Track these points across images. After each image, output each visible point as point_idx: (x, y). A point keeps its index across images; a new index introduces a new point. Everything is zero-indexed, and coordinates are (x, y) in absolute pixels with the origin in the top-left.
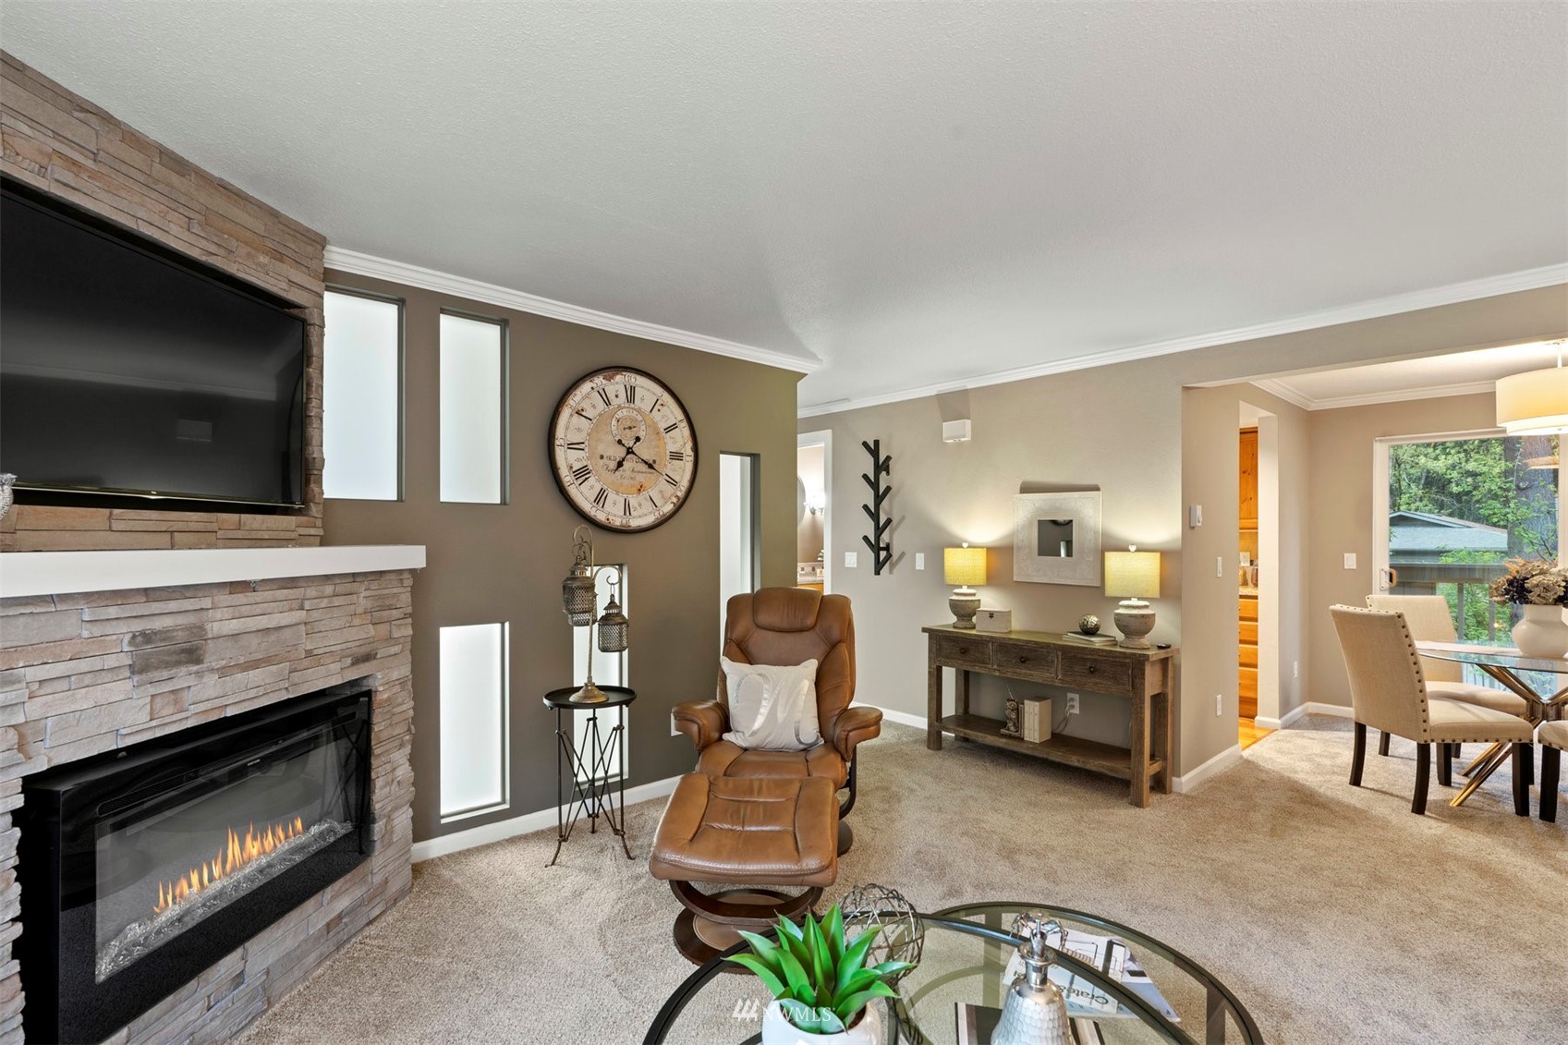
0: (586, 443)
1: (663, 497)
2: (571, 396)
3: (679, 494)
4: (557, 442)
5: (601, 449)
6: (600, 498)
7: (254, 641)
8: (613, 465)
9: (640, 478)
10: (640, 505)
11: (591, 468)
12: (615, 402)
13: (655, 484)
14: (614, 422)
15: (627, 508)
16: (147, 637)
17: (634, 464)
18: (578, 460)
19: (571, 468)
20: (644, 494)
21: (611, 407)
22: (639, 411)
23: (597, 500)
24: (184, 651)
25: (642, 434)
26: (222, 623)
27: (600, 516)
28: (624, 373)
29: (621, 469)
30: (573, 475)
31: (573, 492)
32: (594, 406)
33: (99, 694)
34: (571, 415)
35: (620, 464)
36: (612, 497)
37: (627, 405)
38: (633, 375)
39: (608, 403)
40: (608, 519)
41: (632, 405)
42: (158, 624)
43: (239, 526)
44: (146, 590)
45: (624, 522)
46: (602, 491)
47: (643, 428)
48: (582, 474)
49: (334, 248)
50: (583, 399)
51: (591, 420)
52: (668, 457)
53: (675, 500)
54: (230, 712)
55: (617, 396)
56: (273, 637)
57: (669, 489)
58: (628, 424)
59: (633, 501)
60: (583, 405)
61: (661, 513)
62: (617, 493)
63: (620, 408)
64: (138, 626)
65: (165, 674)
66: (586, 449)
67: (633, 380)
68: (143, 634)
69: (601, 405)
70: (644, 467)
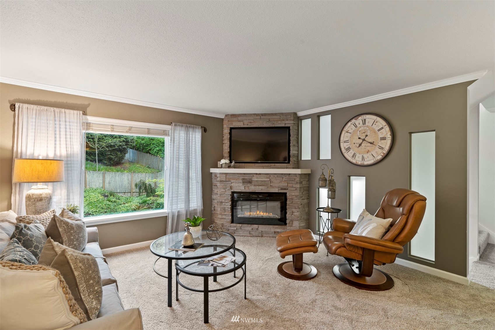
0: (349, 140)
1: (377, 154)
2: (345, 128)
3: (384, 152)
4: (341, 142)
5: (354, 141)
6: (354, 156)
7: (260, 182)
8: (358, 145)
9: (368, 148)
10: (368, 157)
11: (351, 147)
12: (358, 126)
13: (374, 150)
14: (358, 132)
15: (363, 158)
16: (244, 179)
17: (366, 144)
18: (347, 145)
19: (345, 148)
20: (370, 153)
21: (357, 128)
22: (367, 126)
23: (353, 157)
24: (248, 182)
25: (368, 134)
26: (255, 179)
27: (354, 161)
28: (361, 116)
29: (361, 146)
30: (345, 150)
31: (346, 155)
32: (352, 129)
33: (239, 185)
34: (345, 133)
35: (360, 145)
36: (358, 155)
37: (363, 126)
38: (365, 116)
39: (356, 127)
40: (356, 162)
41: (365, 125)
42: (246, 178)
43: (275, 165)
44: (244, 173)
45: (362, 163)
46: (354, 154)
47: (369, 131)
48: (348, 149)
49: (298, 113)
50: (348, 128)
51: (351, 133)
52: (379, 140)
53: (382, 154)
54: (256, 191)
55: (359, 124)
56: (264, 182)
57: (380, 151)
58: (364, 132)
59: (365, 156)
60: (348, 129)
61: (376, 159)
62: (360, 154)
63: (360, 127)
64: (243, 178)
65: (246, 184)
66: (349, 142)
67: (365, 117)
68: (243, 179)
69: (354, 128)
70: (369, 144)
